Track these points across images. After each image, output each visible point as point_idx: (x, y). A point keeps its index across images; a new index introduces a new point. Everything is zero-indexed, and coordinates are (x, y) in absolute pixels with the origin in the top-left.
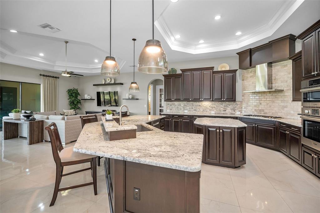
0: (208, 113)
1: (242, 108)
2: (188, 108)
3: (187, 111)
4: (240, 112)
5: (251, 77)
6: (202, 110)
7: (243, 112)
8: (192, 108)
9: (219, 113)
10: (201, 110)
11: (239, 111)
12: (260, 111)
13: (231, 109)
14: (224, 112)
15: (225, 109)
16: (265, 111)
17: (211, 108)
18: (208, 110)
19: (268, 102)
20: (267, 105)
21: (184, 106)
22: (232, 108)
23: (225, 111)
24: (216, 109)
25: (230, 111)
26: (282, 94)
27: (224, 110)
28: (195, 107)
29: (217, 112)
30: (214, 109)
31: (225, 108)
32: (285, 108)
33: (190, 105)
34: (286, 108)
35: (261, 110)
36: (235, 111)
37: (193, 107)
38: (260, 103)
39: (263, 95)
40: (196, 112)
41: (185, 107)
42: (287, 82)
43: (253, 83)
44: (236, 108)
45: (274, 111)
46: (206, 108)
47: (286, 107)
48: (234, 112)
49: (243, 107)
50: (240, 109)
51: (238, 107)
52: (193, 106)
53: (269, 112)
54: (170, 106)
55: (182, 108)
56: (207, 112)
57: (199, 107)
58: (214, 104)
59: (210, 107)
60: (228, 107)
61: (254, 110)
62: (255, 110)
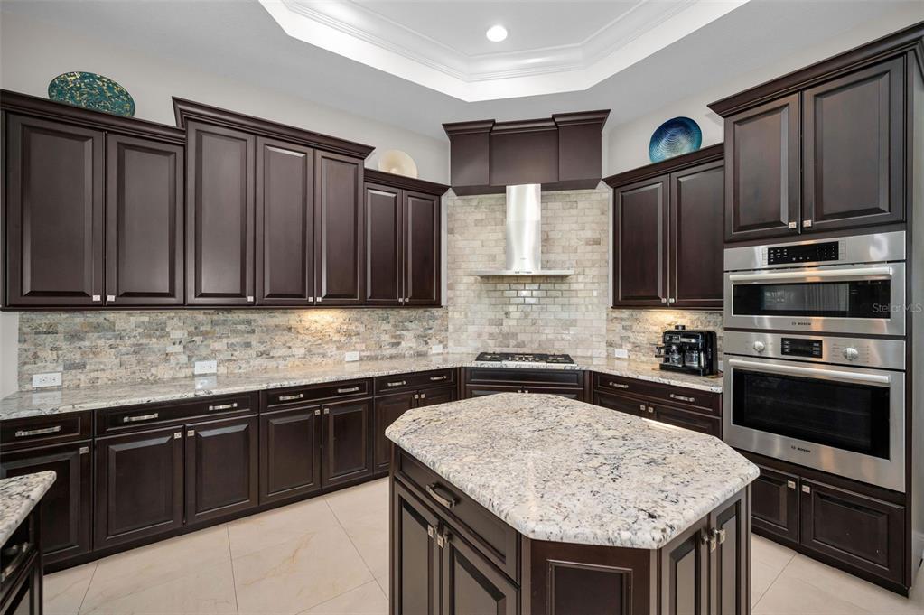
0: (330, 361)
1: (446, 330)
2: (219, 345)
3: (214, 363)
4: (441, 346)
5: (476, 225)
6: (302, 351)
7: (450, 344)
8: (248, 345)
9: (375, 358)
10: (294, 351)
11: (440, 342)
12: (507, 337)
13: (417, 337)
14: (393, 351)
15: (395, 337)
16: (520, 337)
17: (343, 339)
18: (332, 350)
19: (529, 309)
20: (526, 317)
21: (191, 334)
22: (418, 333)
23: (398, 344)
24: (364, 340)
25: (414, 346)
26: (564, 287)
27: (394, 341)
28: (267, 338)
29: (368, 353)
30: (354, 339)
31: (398, 333)
32: (571, 328)
33: (235, 332)
34: (575, 326)
35: (508, 334)
36: (427, 343)
37: (253, 339)
38: (506, 314)
39: (514, 287)
40: (272, 364)
41: (198, 339)
42: (575, 251)
43: (483, 246)
44: (430, 332)
45: (543, 337)
46: (322, 338)
47: (573, 323)
48: (424, 349)
49: (451, 328)
50: (443, 334)
51: (438, 328)
52: (253, 332)
53: (532, 341)
54: (64, 345)
55: (179, 348)
56: (324, 356)
57: (287, 337)
58: (357, 321)
59: (338, 332)
60: (408, 330)
61: (485, 337)
62: (491, 334)
